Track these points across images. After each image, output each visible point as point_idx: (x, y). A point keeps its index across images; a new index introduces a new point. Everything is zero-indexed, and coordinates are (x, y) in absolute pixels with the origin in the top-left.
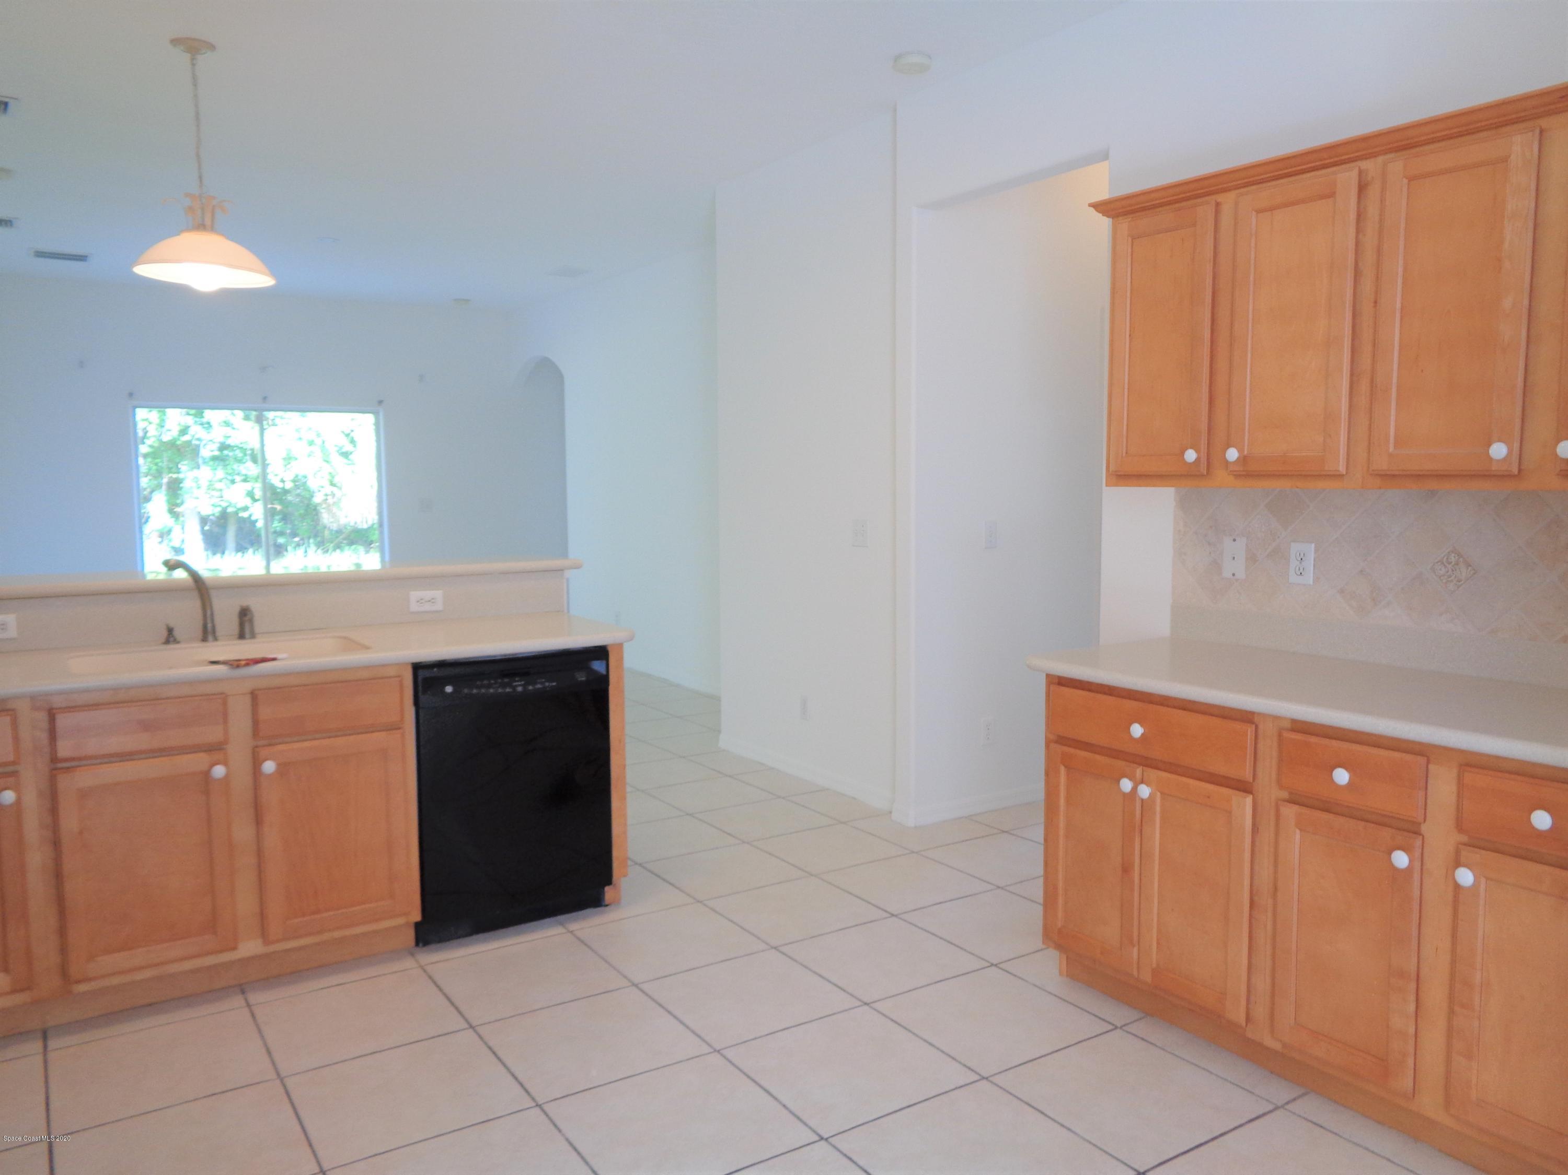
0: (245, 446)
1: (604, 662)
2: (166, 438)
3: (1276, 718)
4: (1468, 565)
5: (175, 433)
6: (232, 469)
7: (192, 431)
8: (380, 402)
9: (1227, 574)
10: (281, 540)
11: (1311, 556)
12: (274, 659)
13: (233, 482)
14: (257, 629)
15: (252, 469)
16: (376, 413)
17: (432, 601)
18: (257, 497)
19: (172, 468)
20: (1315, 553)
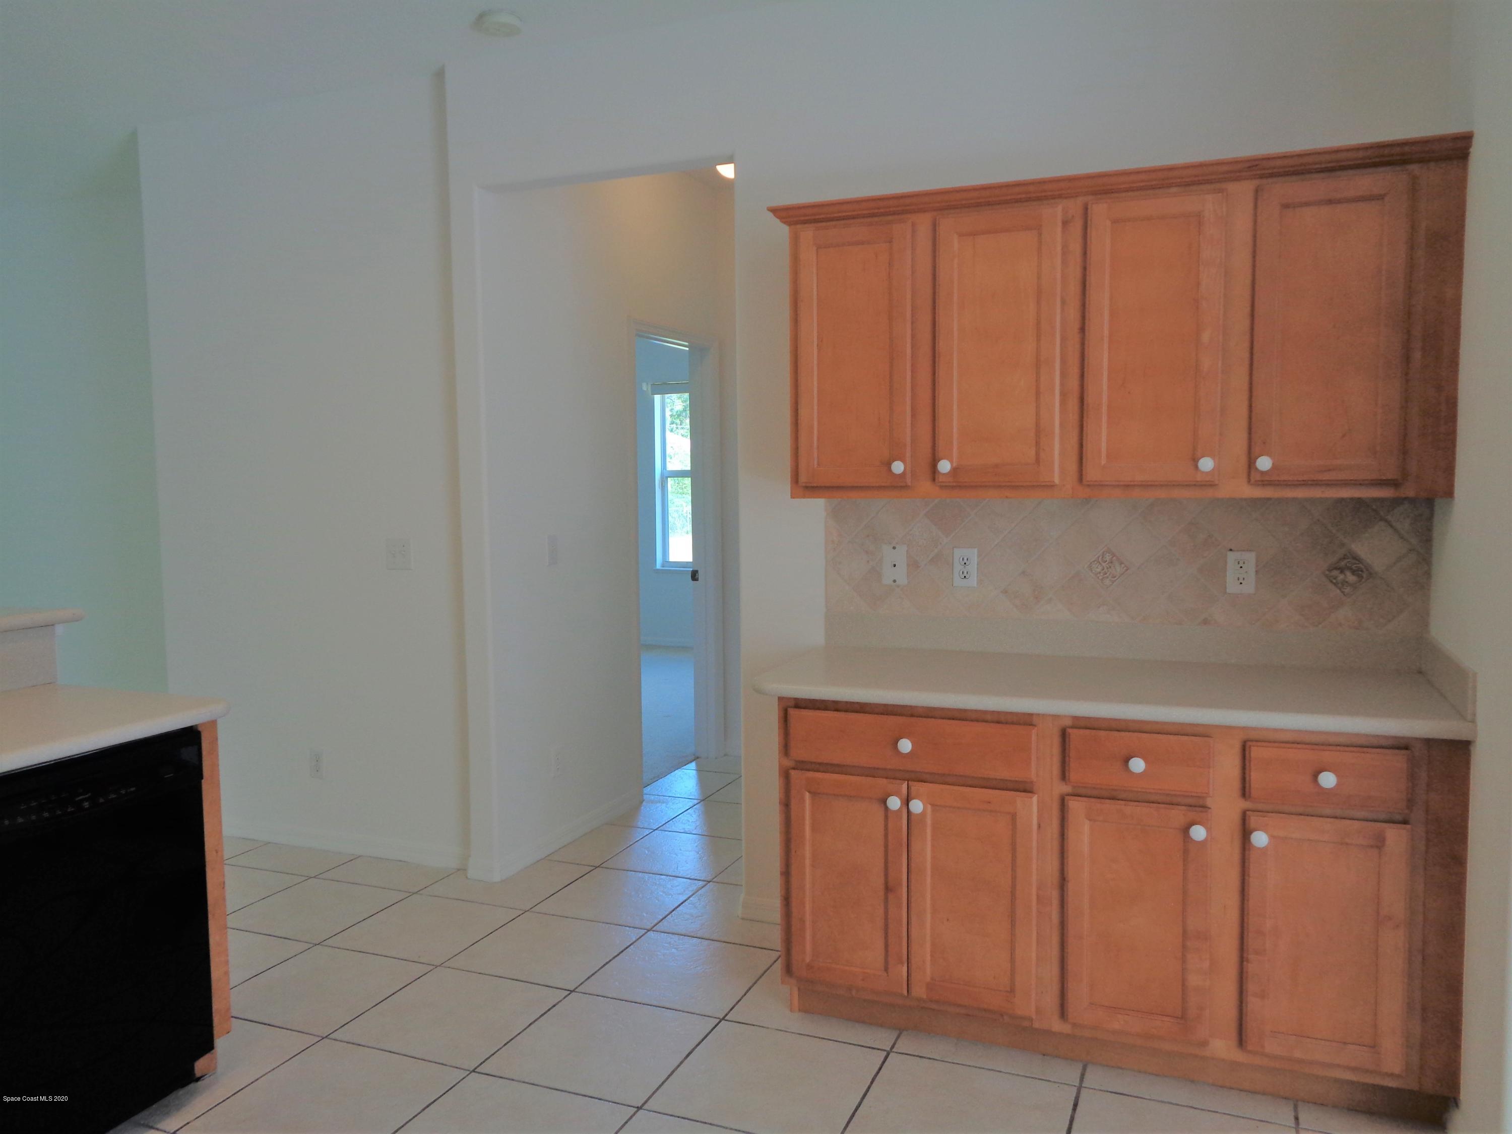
3: (1056, 717)
4: (1121, 563)
9: (887, 580)
11: (975, 560)
20: (978, 557)
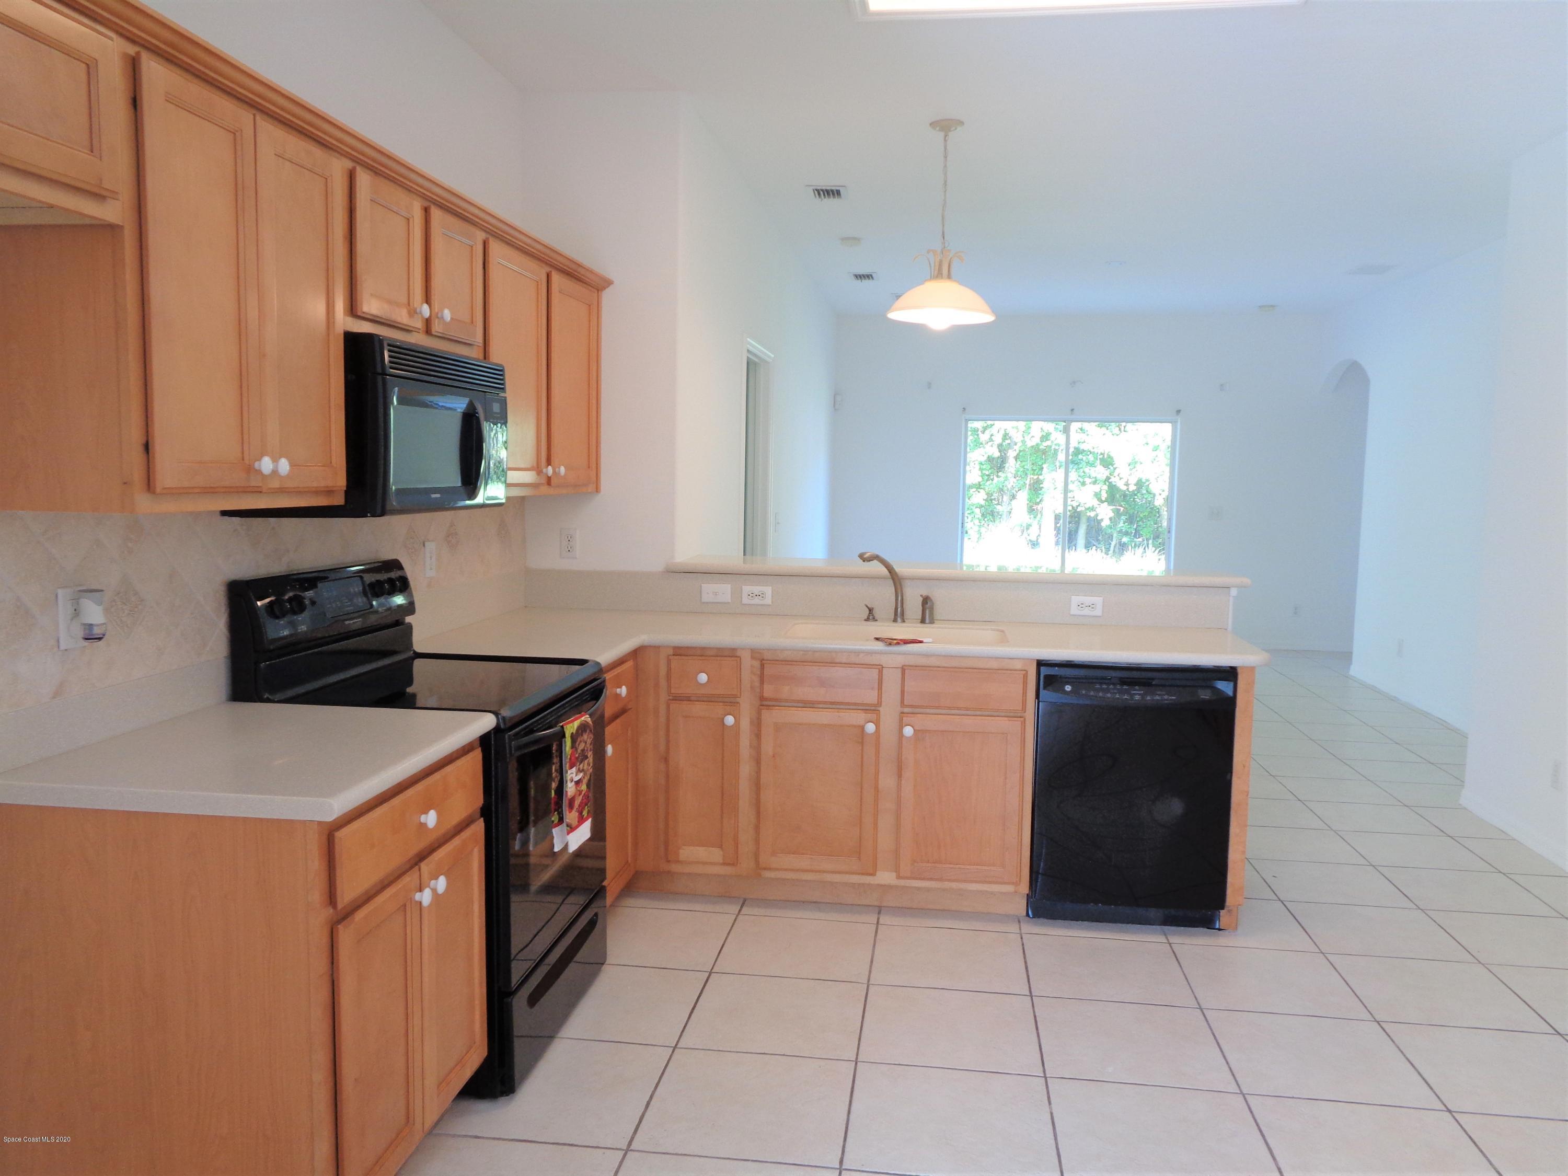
0: (1096, 451)
1: (1232, 684)
2: (1030, 443)
5: (1036, 440)
6: (1084, 472)
7: (1052, 438)
8: (1178, 412)
10: (1125, 539)
12: (921, 642)
13: (1084, 484)
14: (937, 615)
15: (1100, 472)
16: (1174, 423)
17: (1092, 606)
18: (1103, 499)
19: (1035, 470)
